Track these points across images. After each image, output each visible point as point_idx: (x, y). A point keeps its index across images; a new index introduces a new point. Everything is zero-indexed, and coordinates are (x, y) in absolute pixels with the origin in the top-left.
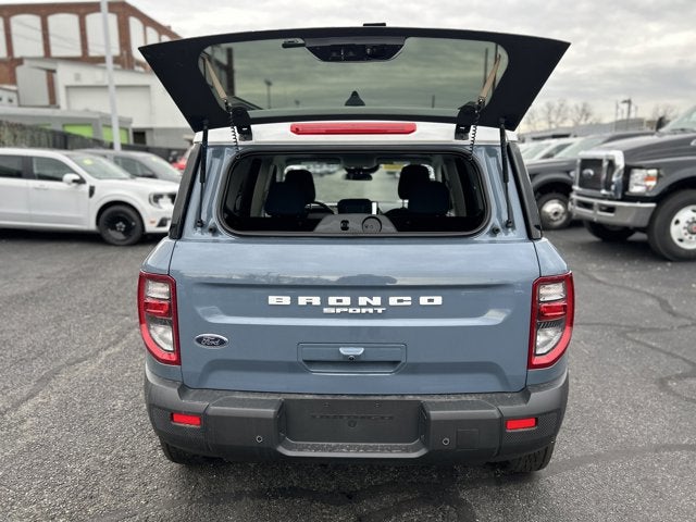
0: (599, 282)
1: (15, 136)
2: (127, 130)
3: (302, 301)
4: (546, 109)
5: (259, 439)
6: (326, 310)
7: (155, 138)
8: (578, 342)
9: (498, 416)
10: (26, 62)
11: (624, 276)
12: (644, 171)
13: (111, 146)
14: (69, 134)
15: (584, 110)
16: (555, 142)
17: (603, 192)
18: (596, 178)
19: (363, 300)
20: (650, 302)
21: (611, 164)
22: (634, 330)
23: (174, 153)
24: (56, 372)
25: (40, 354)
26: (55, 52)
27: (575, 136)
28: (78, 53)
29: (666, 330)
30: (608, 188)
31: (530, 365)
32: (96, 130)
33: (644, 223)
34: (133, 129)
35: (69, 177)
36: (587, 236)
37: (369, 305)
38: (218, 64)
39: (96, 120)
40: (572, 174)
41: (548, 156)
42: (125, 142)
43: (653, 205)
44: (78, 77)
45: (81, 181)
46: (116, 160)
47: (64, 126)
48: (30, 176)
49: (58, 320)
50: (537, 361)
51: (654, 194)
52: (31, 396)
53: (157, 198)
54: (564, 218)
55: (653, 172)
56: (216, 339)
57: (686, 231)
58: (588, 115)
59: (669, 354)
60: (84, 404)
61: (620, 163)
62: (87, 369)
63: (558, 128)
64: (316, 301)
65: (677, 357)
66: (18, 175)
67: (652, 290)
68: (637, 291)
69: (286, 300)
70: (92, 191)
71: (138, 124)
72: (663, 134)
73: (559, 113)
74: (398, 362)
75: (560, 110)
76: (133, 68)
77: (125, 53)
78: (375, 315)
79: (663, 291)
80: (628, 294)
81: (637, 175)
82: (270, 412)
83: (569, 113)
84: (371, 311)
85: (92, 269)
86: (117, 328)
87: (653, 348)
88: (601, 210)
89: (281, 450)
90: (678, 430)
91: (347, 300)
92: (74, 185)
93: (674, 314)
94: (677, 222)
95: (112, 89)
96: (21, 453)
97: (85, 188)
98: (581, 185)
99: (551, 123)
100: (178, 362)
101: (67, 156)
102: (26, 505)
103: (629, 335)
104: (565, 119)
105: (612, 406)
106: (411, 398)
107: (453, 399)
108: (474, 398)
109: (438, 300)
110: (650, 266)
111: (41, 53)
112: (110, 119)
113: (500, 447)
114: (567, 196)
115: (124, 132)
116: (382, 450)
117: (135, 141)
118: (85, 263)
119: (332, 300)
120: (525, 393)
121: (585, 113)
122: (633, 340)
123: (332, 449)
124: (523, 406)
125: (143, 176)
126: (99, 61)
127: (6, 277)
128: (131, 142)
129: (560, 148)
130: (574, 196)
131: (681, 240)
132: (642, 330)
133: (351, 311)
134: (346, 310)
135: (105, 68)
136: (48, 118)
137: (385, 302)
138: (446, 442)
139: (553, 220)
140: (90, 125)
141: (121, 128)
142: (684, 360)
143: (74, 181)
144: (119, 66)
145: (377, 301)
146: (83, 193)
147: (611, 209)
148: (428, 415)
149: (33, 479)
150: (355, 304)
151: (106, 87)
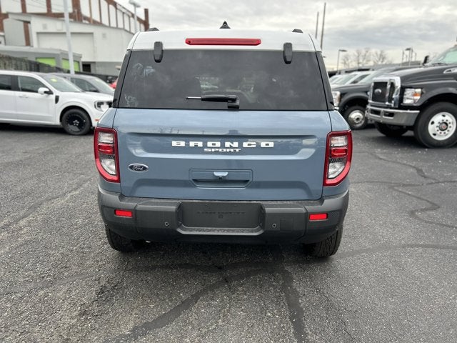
0: (381, 159)
1: (5, 64)
2: (78, 62)
3: (192, 144)
4: (356, 54)
5: (166, 224)
6: (206, 150)
7: (97, 68)
8: (364, 191)
9: (304, 211)
10: (10, 16)
11: (398, 156)
12: (413, 90)
13: (69, 72)
14: (40, 64)
15: (381, 55)
16: (360, 74)
17: (387, 103)
18: (383, 94)
19: (227, 144)
20: (412, 170)
21: (392, 85)
22: (399, 185)
23: (110, 78)
24: (40, 205)
25: (29, 194)
26: (29, 10)
27: (373, 70)
28: (44, 10)
29: (419, 185)
30: (390, 101)
31: (325, 184)
32: (58, 62)
33: (412, 123)
34: (83, 62)
35: (42, 90)
36: (376, 133)
37: (231, 147)
38: (139, 19)
39: (58, 55)
40: (369, 93)
41: (354, 82)
42: (77, 70)
43: (418, 112)
44: (45, 27)
45: (50, 93)
46: (72, 80)
47: (36, 58)
48: (17, 89)
49: (39, 176)
50: (328, 182)
51: (418, 105)
52: (25, 216)
53: (100, 104)
54: (363, 122)
55: (419, 90)
56: (141, 167)
57: (438, 128)
58: (384, 59)
59: (418, 198)
60: (58, 220)
61: (398, 84)
62: (59, 203)
63: (363, 66)
64: (200, 144)
65: (423, 200)
66: (9, 88)
67: (414, 164)
68: (404, 164)
69: (182, 144)
70: (57, 99)
71: (85, 59)
72: (427, 67)
73: (364, 57)
74: (248, 181)
75: (365, 55)
76: (81, 21)
77: (76, 11)
78: (235, 153)
79: (420, 165)
80: (398, 166)
81: (409, 92)
82: (173, 208)
83: (372, 57)
84: (232, 150)
85: (58, 148)
86: (76, 180)
87: (409, 195)
88: (385, 115)
89: (179, 230)
90: (418, 237)
91: (218, 144)
92: (45, 95)
93: (425, 177)
94: (433, 123)
95: (69, 35)
96: (22, 245)
97: (53, 97)
98: (373, 99)
99: (359, 63)
100: (119, 181)
101: (40, 76)
102: (26, 271)
103: (396, 188)
104: (369, 61)
105: (380, 224)
106: (255, 202)
107: (279, 202)
108: (291, 202)
109: (271, 145)
110: (414, 151)
111: (20, 10)
112: (67, 55)
113: (306, 231)
114: (365, 107)
115: (77, 64)
116: (238, 231)
117: (84, 70)
118: (54, 145)
119: (210, 144)
120: (321, 200)
121: (382, 57)
122: (397, 190)
123: (209, 231)
124: (320, 206)
125: (90, 91)
126: (59, 16)
127: (3, 152)
128: (81, 71)
129: (363, 77)
130: (369, 107)
131: (435, 135)
132: (404, 185)
133: (220, 150)
134: (217, 150)
135: (64, 20)
136: (26, 53)
137: (240, 145)
138: (275, 226)
139: (356, 124)
140: (54, 58)
141: (74, 61)
142: (428, 201)
143: (45, 92)
144: (72, 20)
145: (236, 144)
146: (51, 100)
147: (391, 115)
148: (264, 210)
149: (30, 258)
150: (223, 146)
151: (64, 33)
